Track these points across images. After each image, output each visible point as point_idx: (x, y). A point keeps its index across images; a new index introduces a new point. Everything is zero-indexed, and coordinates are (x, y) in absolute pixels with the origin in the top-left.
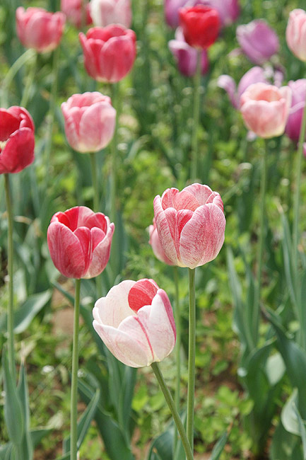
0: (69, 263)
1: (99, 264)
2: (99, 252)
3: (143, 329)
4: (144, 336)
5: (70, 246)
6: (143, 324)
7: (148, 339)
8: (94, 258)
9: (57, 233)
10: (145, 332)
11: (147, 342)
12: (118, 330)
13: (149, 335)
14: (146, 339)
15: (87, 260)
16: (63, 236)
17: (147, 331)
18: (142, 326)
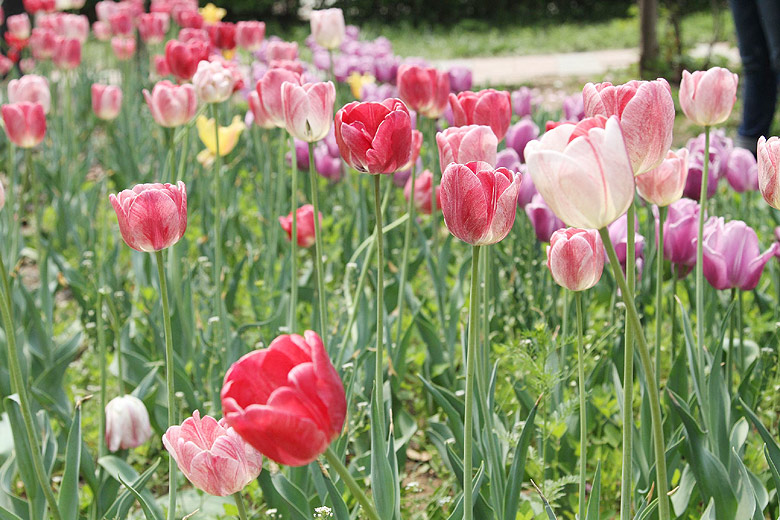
0: (468, 214)
1: (504, 219)
2: (504, 202)
3: (596, 156)
4: (597, 167)
5: (470, 192)
6: (597, 149)
7: (602, 173)
8: (499, 210)
9: (454, 177)
10: (598, 161)
11: (600, 177)
12: (563, 155)
13: (604, 167)
14: (599, 172)
15: (490, 211)
16: (461, 178)
17: (601, 160)
18: (594, 150)
